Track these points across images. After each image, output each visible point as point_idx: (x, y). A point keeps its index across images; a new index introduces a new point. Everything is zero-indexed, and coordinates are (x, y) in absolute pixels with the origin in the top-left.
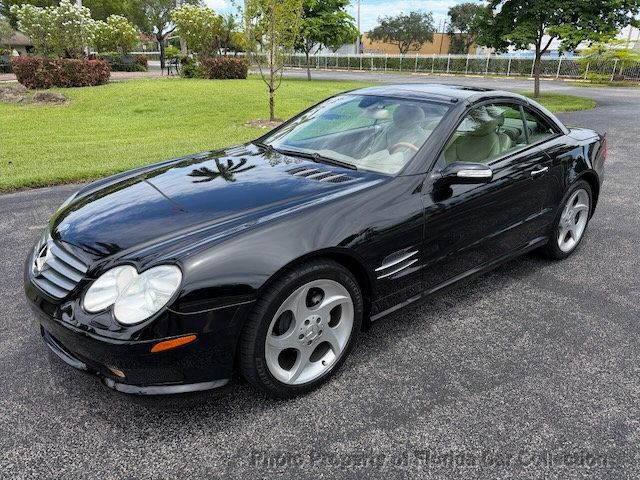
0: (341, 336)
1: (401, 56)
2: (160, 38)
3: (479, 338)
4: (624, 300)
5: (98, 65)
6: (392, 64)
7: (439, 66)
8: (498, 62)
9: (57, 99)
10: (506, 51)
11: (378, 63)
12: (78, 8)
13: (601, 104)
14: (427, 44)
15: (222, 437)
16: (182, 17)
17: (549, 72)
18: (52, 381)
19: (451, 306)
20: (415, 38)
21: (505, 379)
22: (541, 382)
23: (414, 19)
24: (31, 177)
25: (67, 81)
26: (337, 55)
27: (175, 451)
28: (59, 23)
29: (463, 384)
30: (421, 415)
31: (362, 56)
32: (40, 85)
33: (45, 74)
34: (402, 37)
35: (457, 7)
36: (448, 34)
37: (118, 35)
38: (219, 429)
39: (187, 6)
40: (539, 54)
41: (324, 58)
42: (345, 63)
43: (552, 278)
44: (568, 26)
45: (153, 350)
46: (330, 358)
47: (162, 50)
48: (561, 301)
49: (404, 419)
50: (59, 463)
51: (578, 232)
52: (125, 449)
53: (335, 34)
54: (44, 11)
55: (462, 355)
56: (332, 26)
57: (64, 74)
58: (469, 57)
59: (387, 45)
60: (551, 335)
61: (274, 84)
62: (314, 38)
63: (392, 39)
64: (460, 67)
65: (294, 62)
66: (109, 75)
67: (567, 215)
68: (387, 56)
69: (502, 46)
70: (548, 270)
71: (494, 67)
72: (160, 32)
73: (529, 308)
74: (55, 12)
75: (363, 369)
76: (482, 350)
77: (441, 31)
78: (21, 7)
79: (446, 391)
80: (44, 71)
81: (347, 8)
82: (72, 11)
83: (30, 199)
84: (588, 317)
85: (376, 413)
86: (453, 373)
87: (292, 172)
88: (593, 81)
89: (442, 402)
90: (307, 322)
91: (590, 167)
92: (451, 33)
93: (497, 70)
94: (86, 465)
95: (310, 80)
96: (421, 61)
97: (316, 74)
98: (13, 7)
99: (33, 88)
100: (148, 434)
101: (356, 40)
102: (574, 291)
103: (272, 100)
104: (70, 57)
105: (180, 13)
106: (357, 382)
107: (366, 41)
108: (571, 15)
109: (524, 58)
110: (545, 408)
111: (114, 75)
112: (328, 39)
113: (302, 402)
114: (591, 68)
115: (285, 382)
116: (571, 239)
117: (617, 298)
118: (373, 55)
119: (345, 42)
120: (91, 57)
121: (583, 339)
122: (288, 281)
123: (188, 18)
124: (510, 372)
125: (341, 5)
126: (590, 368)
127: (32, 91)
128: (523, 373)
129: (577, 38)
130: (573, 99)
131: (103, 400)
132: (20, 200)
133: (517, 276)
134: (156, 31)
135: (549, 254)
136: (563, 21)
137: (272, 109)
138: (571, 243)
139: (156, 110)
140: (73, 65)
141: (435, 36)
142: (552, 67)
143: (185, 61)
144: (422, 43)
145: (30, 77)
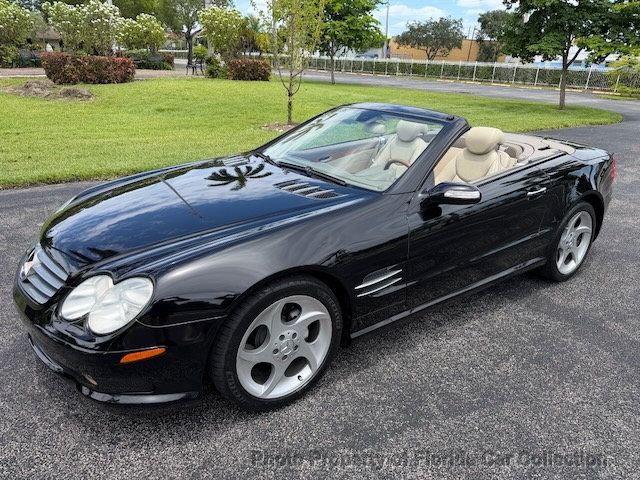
0: (319, 351)
1: (427, 62)
2: (189, 37)
3: (463, 360)
4: (619, 328)
5: (124, 63)
6: (417, 70)
7: (466, 73)
8: (526, 71)
9: (83, 95)
10: (532, 61)
11: (404, 68)
12: (108, 7)
13: (627, 118)
14: (455, 51)
15: (191, 447)
16: (209, 18)
17: (578, 83)
18: (36, 381)
19: (440, 325)
20: (443, 45)
21: (483, 404)
22: (519, 410)
23: (444, 25)
24: (46, 172)
25: (94, 77)
26: (363, 59)
27: (142, 459)
28: (89, 20)
29: (439, 407)
30: (392, 437)
31: (387, 60)
32: (67, 81)
33: (72, 70)
34: (430, 43)
35: (488, 14)
36: (477, 41)
37: (147, 33)
38: (190, 438)
39: (215, 7)
40: (566, 65)
41: (349, 62)
42: (369, 67)
43: (548, 301)
44: (597, 38)
45: (122, 361)
46: (306, 373)
47: (190, 48)
48: (553, 325)
49: (373, 440)
50: (30, 464)
51: (580, 254)
52: (95, 453)
53: (362, 38)
54: (74, 9)
55: (442, 377)
56: (358, 30)
57: (91, 71)
58: (496, 65)
59: (414, 51)
60: (539, 361)
61: (293, 88)
62: (340, 42)
63: (419, 44)
64: (486, 75)
65: (319, 64)
66: (134, 73)
67: (568, 238)
68: (413, 61)
69: (528, 57)
70: (545, 292)
71: (522, 77)
72: (189, 32)
73: (519, 331)
74: (85, 10)
75: (341, 385)
76: (464, 373)
77: (470, 38)
78: (52, 4)
79: (421, 414)
80: (72, 67)
81: (373, 12)
82: (101, 9)
83: (43, 195)
84: (579, 344)
85: (347, 432)
86: (431, 395)
87: (280, 185)
88: (623, 94)
89: (415, 424)
90: (282, 337)
91: (594, 188)
92: (480, 40)
93: (524, 80)
94: (55, 467)
95: (333, 83)
96: (447, 68)
97: (339, 77)
98: (45, 4)
99: (60, 83)
100: (119, 440)
101: (382, 45)
102: (569, 316)
103: (290, 104)
104: (97, 55)
105: (207, 14)
106: (333, 398)
107: (393, 46)
108: (601, 27)
109: (552, 68)
110: (519, 437)
111: (139, 72)
112: (354, 43)
113: (275, 416)
114: (621, 81)
115: (258, 396)
116: (573, 261)
117: (612, 325)
118: (399, 61)
119: (372, 46)
120: (119, 54)
121: (571, 367)
122: (262, 296)
123: (214, 19)
124: (489, 398)
125: (368, 9)
126: (572, 398)
127: (59, 87)
128: (503, 400)
129: (606, 50)
130: (599, 112)
131: (82, 402)
132: (33, 195)
133: (512, 297)
134: (185, 30)
135: (547, 275)
136: (593, 32)
137: (289, 112)
138: (572, 265)
139: (178, 109)
140: (99, 63)
141: (464, 42)
142: (580, 79)
143: (209, 61)
144: (450, 49)
145: (58, 73)
